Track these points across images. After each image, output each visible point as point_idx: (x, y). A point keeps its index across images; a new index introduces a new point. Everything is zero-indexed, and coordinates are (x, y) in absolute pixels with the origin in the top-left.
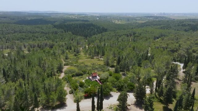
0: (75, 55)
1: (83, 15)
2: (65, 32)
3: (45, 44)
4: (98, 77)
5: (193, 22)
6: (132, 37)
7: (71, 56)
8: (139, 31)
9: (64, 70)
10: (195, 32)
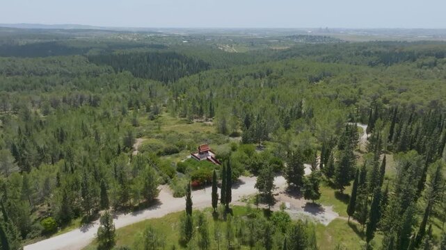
0: (152, 119)
1: (150, 33)
2: (116, 73)
3: (79, 97)
4: (210, 154)
5: (384, 46)
6: (265, 80)
7: (143, 120)
8: (277, 66)
9: (136, 146)
10: (389, 67)
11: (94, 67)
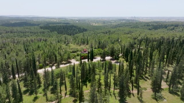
11: (42, 30)
